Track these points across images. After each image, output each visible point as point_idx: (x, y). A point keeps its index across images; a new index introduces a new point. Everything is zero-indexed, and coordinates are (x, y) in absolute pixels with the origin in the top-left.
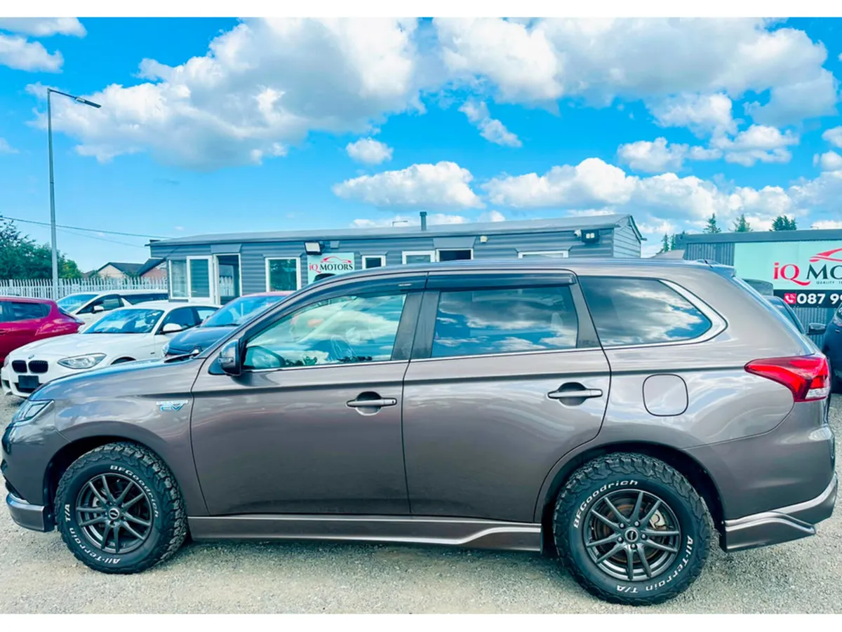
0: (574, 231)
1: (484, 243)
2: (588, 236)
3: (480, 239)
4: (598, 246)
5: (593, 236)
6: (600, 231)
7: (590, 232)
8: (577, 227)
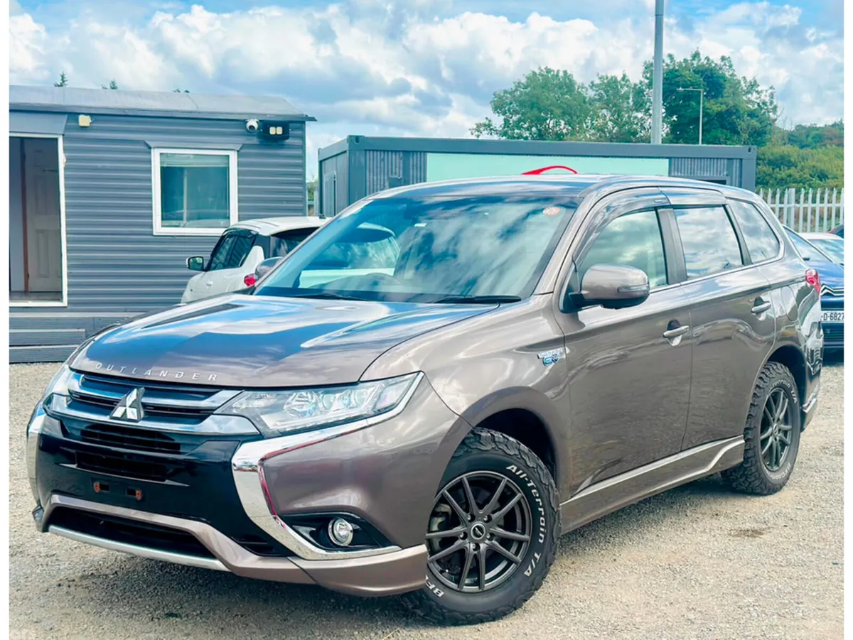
0: (245, 122)
1: (84, 128)
2: (272, 131)
3: (77, 121)
4: (282, 147)
5: (279, 131)
6: (291, 125)
7: (276, 124)
8: (252, 115)
